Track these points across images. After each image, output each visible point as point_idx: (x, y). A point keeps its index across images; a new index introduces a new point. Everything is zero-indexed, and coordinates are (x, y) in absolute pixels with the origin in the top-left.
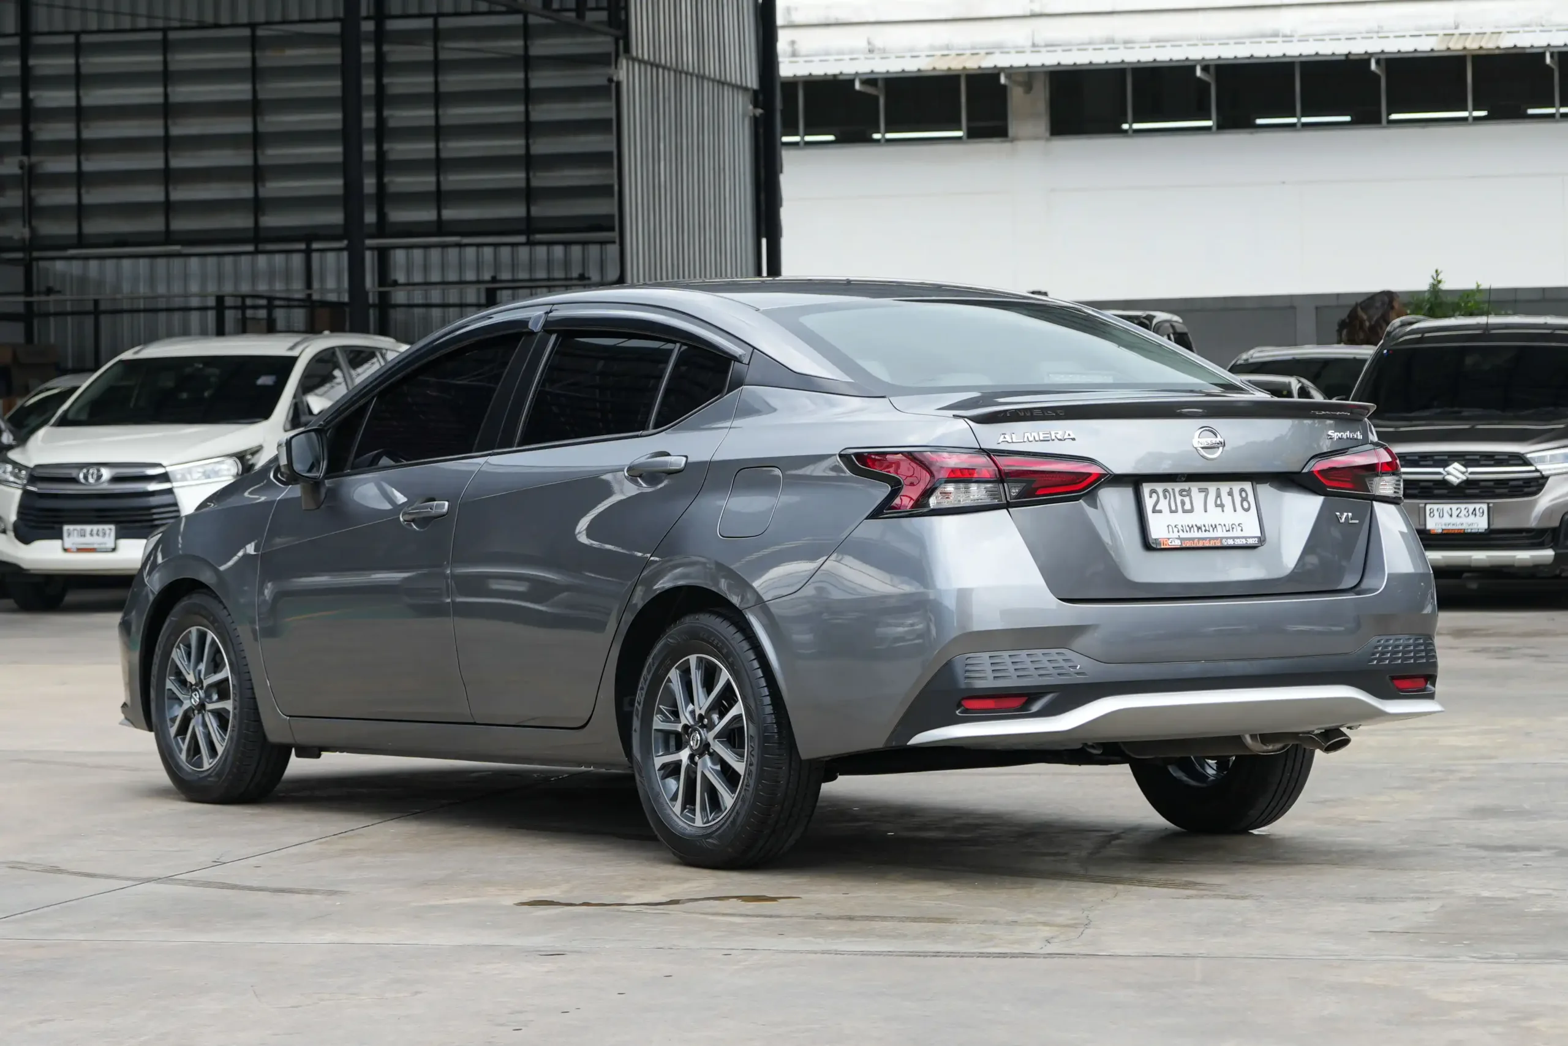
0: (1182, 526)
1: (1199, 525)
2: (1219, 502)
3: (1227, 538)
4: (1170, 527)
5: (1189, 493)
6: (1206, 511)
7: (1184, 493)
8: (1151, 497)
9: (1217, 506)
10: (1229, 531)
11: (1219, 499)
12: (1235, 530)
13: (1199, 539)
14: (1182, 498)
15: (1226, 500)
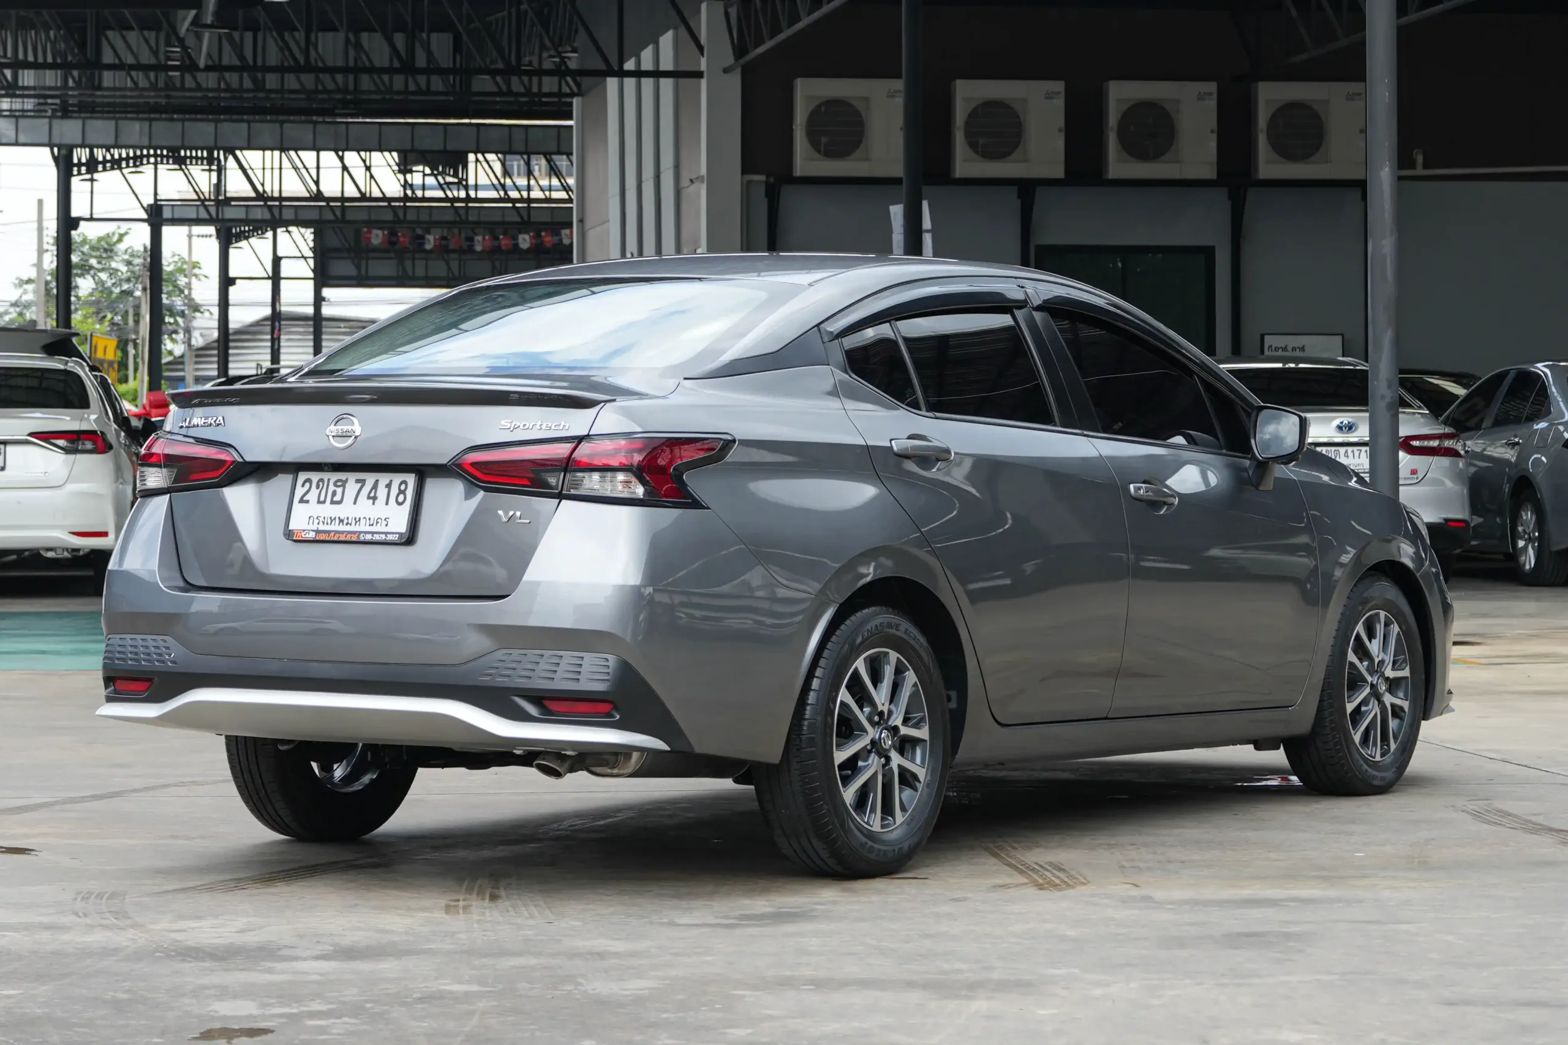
0: (324, 518)
1: (342, 518)
2: (372, 495)
3: (366, 533)
4: (312, 518)
5: (344, 483)
6: (355, 503)
7: (339, 484)
8: (303, 486)
9: (369, 498)
10: (372, 525)
11: (374, 491)
12: (379, 525)
13: (336, 532)
14: (335, 488)
15: (382, 492)
